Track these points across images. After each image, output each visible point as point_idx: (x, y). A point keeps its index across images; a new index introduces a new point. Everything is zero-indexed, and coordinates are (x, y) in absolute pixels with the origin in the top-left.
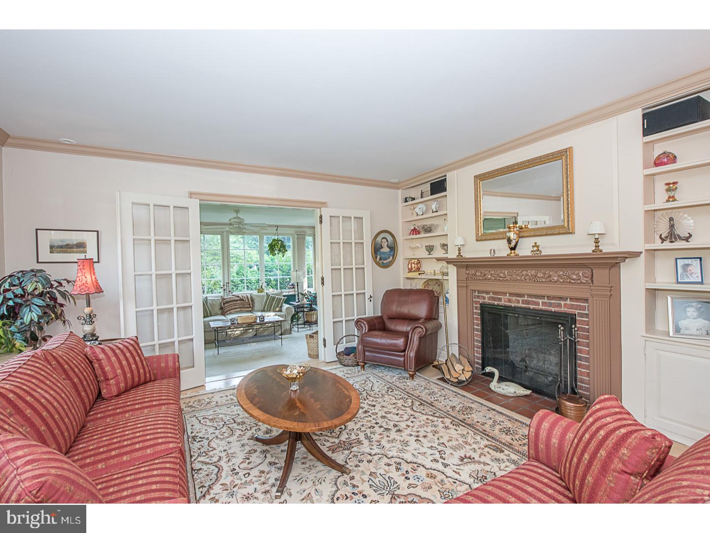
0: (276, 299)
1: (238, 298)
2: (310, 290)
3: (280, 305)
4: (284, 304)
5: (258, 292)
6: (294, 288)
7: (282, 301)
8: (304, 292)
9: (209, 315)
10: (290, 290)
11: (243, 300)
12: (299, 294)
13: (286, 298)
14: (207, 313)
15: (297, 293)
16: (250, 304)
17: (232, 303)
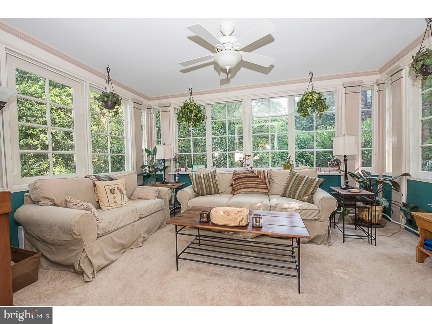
0: (305, 180)
1: (252, 174)
2: (367, 169)
3: (311, 190)
4: (319, 189)
5: (284, 169)
6: (338, 165)
7: (314, 185)
8: (356, 172)
9: (213, 192)
10: (331, 168)
11: (258, 177)
12: (348, 176)
13: (322, 179)
14: (210, 190)
15: (343, 173)
16: (266, 184)
17: (244, 180)
